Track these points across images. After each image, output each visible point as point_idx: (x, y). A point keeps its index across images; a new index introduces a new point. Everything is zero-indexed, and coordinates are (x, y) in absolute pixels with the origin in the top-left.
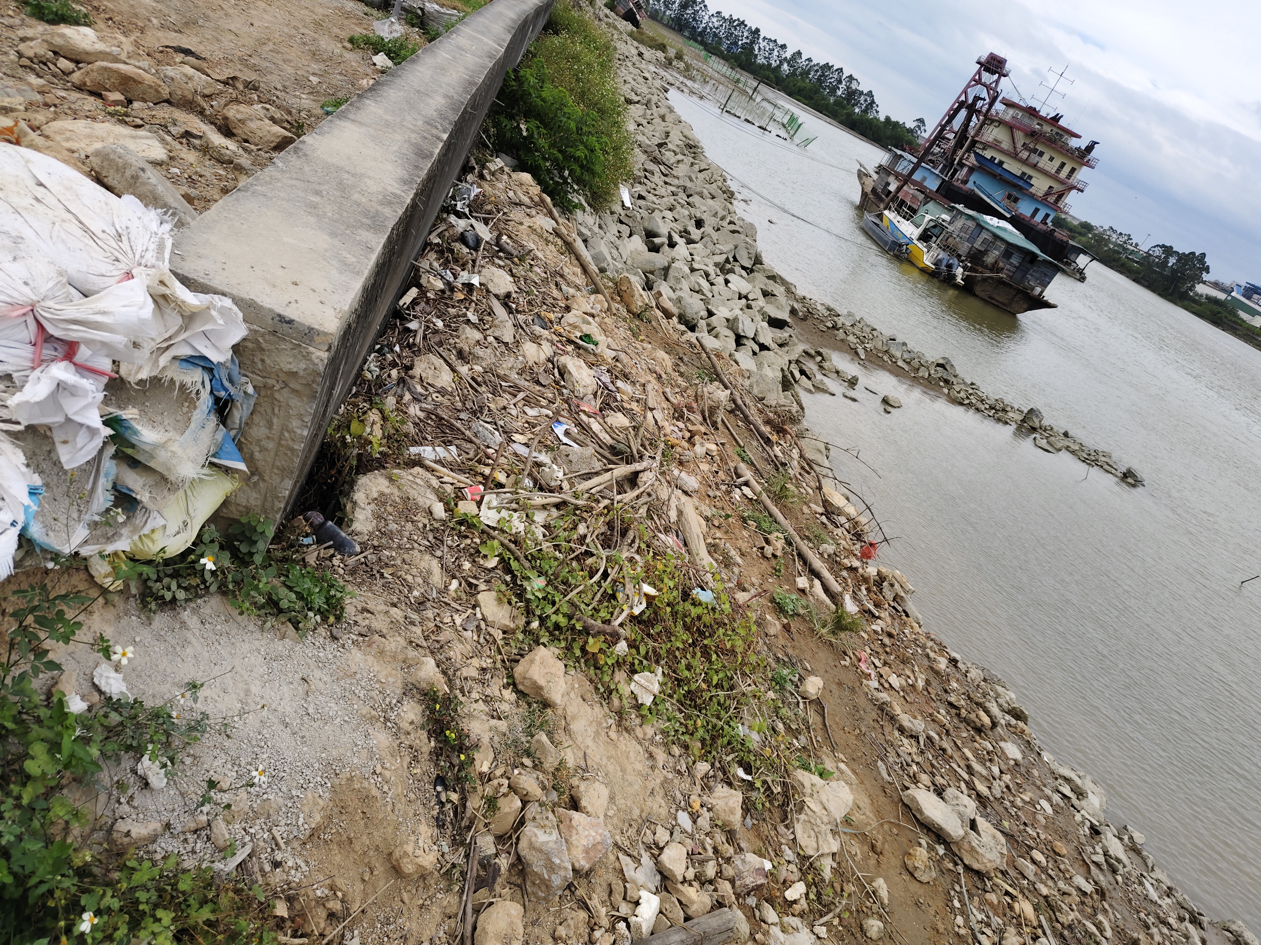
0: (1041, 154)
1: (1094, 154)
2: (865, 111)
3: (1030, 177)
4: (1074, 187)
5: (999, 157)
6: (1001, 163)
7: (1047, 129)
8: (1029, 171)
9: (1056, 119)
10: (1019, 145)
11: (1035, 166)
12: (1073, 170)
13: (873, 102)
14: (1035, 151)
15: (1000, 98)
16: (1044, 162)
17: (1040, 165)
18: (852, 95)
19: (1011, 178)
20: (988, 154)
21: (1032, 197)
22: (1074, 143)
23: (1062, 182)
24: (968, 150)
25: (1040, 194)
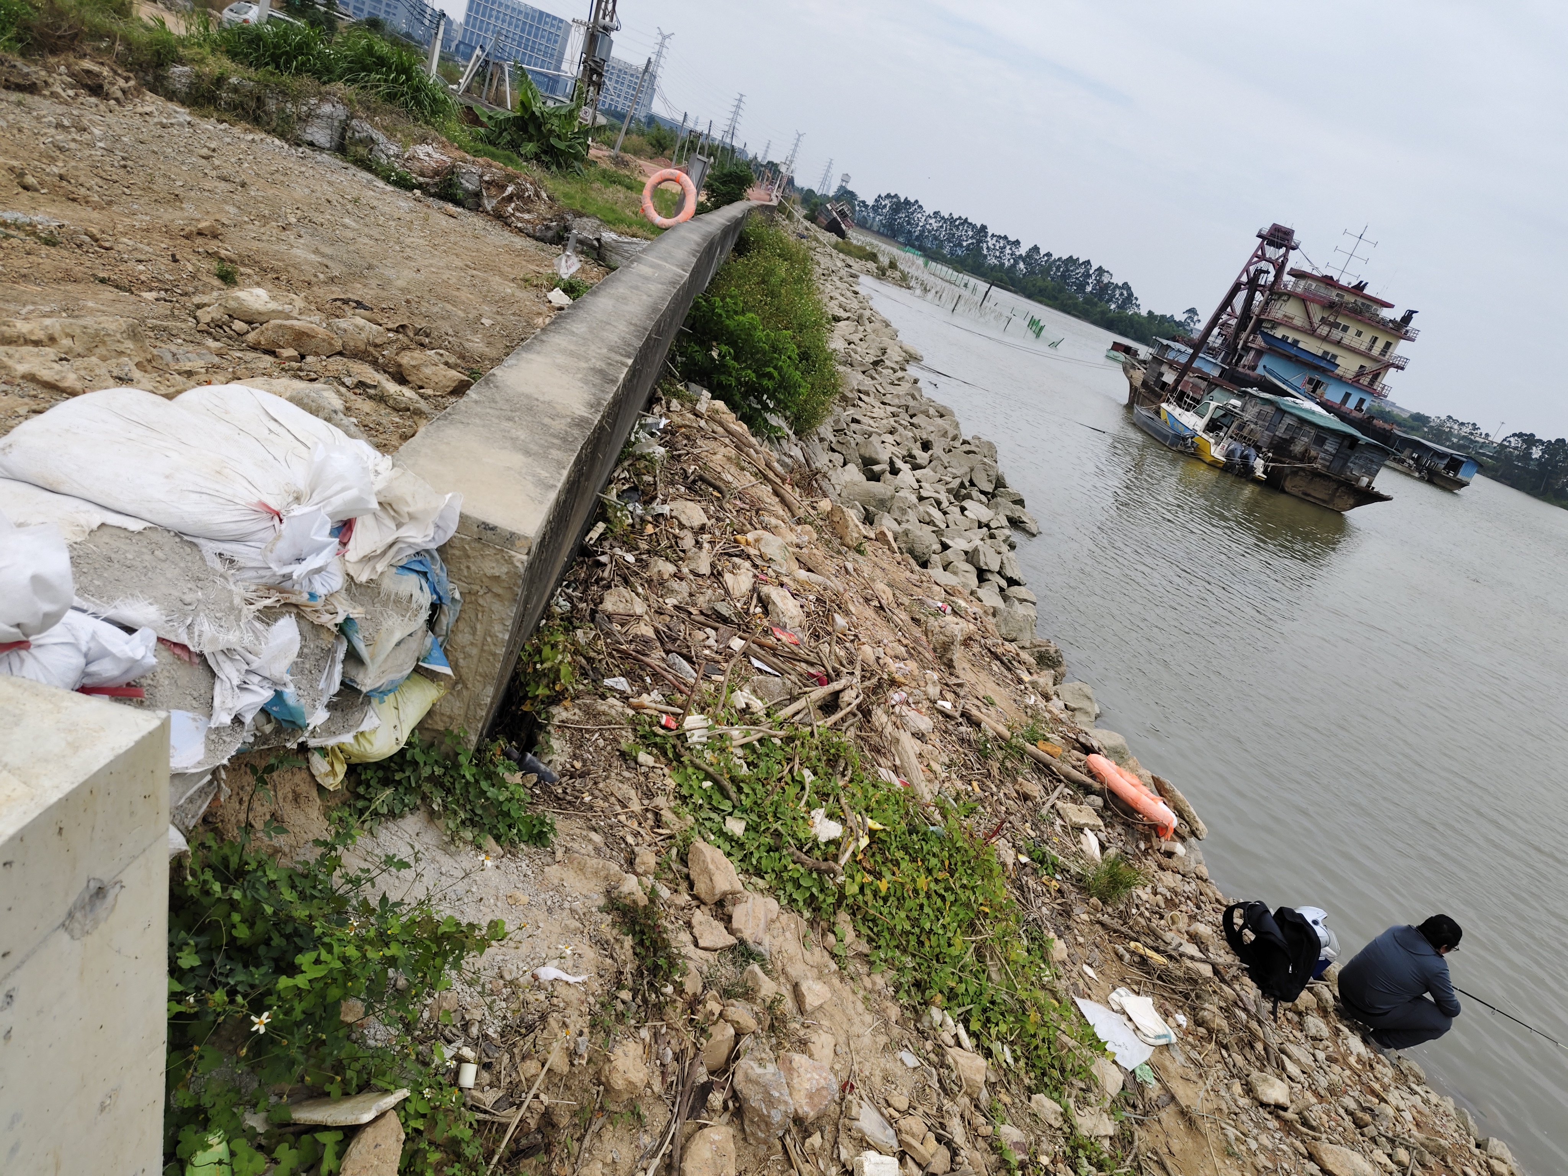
0: (1345, 329)
1: (1412, 324)
2: (1122, 307)
3: (1335, 357)
4: (1393, 365)
5: (1292, 336)
6: (1296, 342)
7: (1350, 299)
8: (1332, 350)
9: (1359, 288)
10: (1316, 320)
11: (1338, 343)
12: (1388, 345)
13: (1131, 295)
14: (1336, 325)
15: (1287, 269)
16: (1349, 338)
17: (1345, 341)
18: (1104, 290)
19: (1310, 359)
20: (1279, 333)
21: (1340, 379)
22: (1386, 314)
23: (1375, 360)
24: (1253, 332)
25: (1350, 375)
